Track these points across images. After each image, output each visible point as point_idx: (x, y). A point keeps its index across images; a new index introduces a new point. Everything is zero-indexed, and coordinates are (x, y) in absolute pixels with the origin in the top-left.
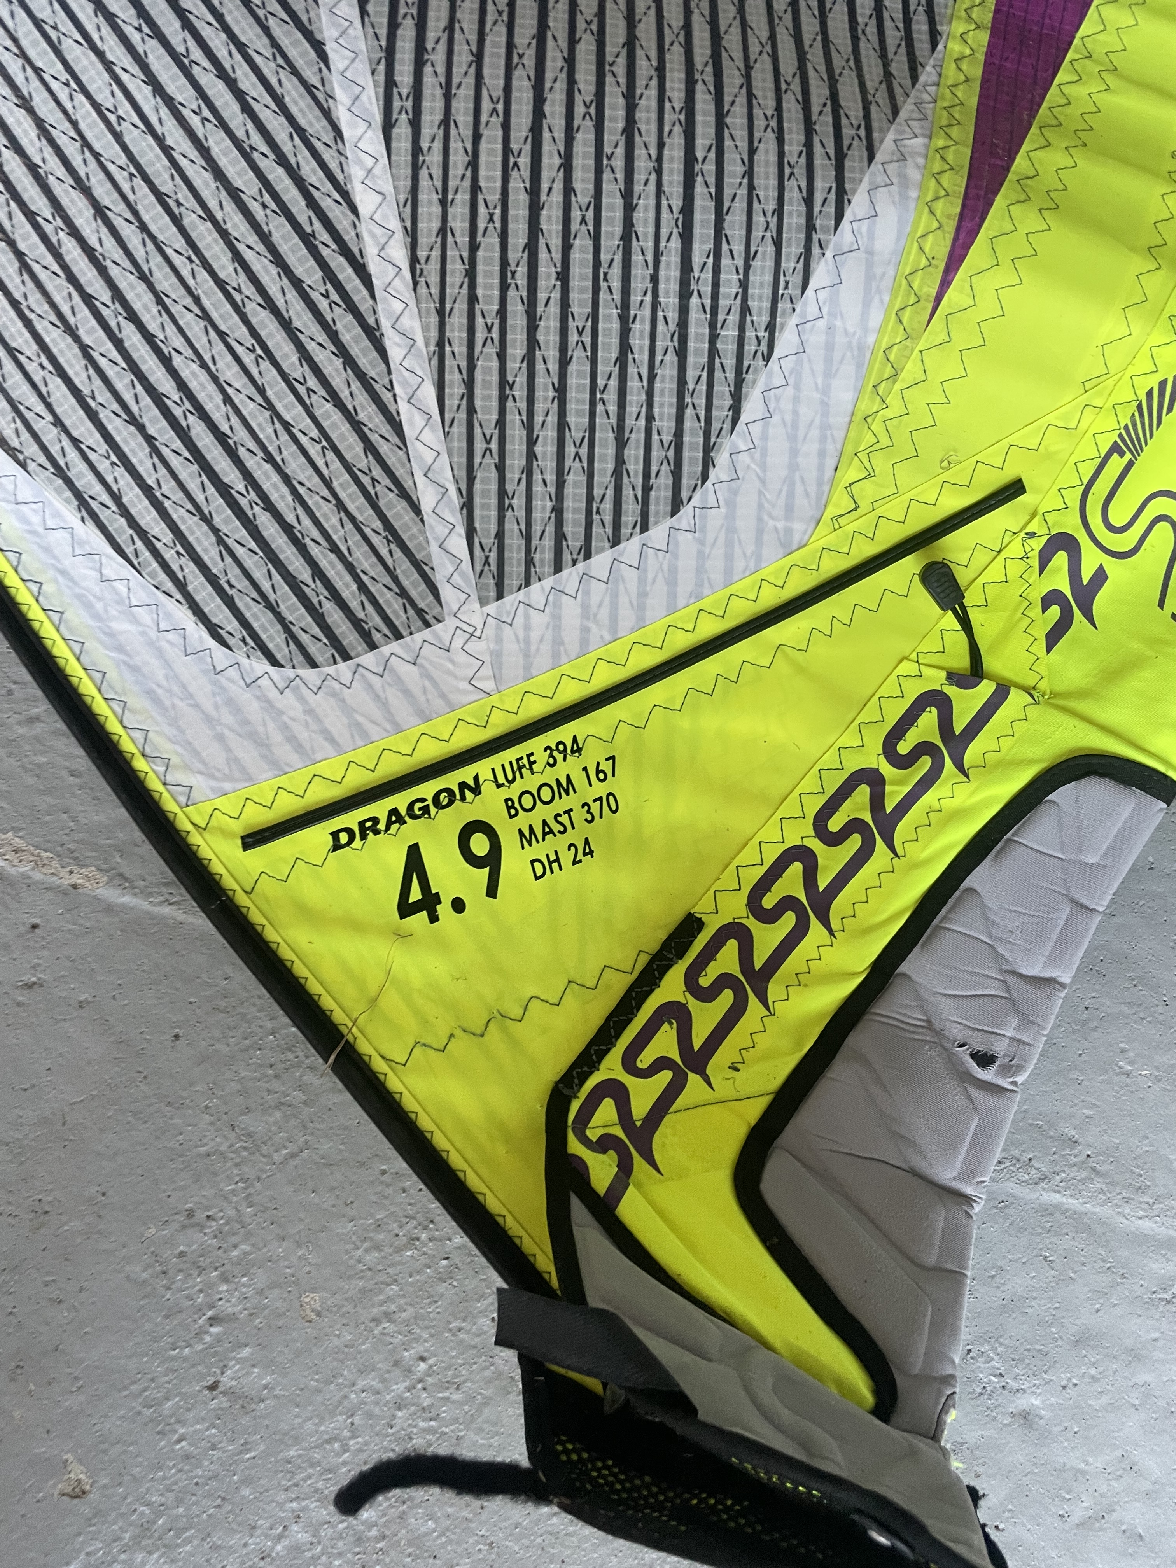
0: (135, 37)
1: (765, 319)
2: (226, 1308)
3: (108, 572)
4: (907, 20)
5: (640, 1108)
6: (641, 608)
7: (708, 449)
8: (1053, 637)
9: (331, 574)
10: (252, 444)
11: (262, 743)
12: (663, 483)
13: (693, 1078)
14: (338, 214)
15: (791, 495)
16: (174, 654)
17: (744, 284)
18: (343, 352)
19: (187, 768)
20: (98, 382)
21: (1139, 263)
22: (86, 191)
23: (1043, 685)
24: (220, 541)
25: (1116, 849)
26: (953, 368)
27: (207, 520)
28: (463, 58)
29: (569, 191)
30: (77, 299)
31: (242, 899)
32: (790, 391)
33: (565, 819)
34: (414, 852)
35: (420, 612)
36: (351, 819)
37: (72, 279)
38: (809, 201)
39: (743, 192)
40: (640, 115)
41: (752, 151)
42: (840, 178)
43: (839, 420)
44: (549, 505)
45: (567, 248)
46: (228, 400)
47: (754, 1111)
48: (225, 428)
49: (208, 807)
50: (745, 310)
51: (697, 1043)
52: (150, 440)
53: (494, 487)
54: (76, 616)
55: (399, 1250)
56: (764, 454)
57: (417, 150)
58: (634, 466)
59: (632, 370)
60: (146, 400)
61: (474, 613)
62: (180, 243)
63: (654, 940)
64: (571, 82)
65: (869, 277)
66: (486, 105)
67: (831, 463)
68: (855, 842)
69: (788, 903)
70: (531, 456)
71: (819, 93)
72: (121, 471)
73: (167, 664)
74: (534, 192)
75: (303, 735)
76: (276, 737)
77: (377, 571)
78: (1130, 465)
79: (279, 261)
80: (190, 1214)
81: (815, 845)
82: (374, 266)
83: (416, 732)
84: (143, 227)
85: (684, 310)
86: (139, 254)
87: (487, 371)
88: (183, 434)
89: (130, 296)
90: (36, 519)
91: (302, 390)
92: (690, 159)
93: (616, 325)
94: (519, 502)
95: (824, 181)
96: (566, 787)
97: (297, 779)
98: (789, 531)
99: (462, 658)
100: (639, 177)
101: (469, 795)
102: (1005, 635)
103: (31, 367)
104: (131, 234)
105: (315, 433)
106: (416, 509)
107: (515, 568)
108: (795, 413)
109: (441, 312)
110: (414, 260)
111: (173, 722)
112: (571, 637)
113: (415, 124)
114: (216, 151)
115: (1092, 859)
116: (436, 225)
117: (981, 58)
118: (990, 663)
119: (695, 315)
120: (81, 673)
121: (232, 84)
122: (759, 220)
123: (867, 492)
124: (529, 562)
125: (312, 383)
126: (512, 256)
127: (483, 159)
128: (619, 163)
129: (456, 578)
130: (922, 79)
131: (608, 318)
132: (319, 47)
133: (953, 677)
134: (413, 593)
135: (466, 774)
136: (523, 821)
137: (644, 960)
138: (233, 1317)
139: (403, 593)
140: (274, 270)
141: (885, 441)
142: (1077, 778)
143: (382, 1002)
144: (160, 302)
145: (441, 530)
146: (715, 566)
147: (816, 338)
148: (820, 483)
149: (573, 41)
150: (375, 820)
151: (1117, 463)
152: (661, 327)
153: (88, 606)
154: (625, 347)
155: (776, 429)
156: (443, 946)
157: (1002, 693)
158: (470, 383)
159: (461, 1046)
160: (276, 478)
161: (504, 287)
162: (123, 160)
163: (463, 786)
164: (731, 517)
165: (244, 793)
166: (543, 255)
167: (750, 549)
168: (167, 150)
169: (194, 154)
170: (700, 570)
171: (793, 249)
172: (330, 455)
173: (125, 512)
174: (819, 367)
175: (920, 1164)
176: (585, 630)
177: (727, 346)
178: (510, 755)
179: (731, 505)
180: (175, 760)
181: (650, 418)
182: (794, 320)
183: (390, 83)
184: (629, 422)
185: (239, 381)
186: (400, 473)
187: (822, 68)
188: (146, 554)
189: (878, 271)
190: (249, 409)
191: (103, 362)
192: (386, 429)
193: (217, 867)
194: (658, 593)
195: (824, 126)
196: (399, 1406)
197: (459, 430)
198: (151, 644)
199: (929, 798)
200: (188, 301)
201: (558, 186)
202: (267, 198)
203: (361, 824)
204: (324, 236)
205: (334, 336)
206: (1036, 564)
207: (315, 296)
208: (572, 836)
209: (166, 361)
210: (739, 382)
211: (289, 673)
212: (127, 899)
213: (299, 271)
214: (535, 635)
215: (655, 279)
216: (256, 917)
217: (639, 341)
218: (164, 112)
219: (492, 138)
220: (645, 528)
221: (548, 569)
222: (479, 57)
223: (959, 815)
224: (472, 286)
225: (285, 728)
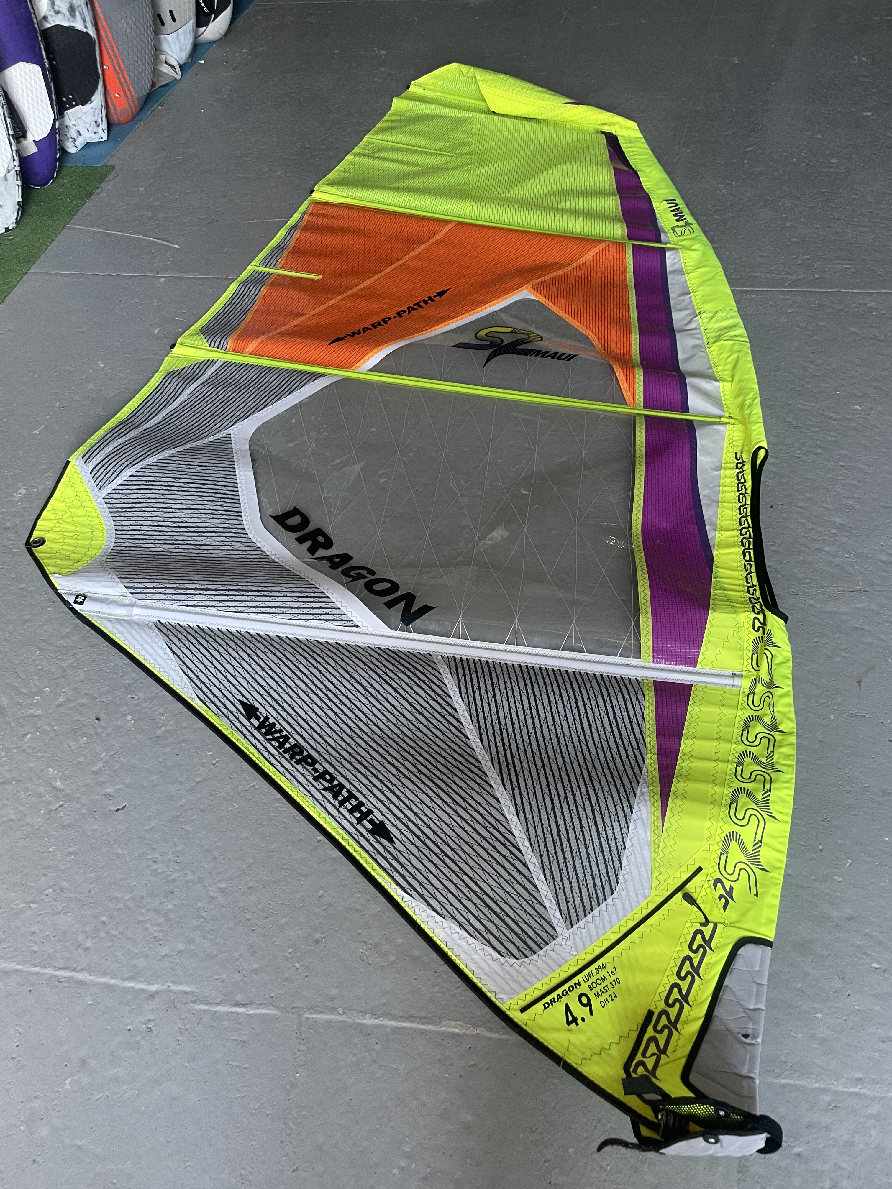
0: (453, 806)
1: (621, 840)
2: (548, 1157)
3: (470, 942)
4: (636, 757)
5: (650, 1066)
6: (610, 922)
7: (616, 875)
8: (725, 907)
9: (526, 930)
10: (500, 900)
11: (518, 982)
12: (607, 887)
13: (662, 1056)
14: (511, 838)
15: (642, 883)
16: (490, 962)
17: (613, 833)
18: (519, 871)
19: (500, 993)
20: (459, 892)
21: (710, 807)
22: (448, 845)
23: (726, 921)
24: (497, 927)
25: (762, 965)
26: (672, 842)
27: (492, 922)
28: (531, 794)
29: (565, 820)
30: (451, 872)
31: (524, 1027)
32: (633, 856)
33: (606, 988)
34: (567, 1006)
35: (552, 936)
36: (547, 999)
37: (449, 867)
38: (623, 810)
39: (607, 811)
40: (577, 798)
41: (606, 801)
42: (629, 803)
43: (648, 861)
44: (579, 899)
45: (568, 834)
46: (492, 889)
47: (683, 1062)
48: (493, 897)
49: (508, 1003)
50: (615, 839)
51: (662, 1047)
52: (475, 904)
53: (564, 897)
54: (463, 956)
55: (593, 1131)
56: (631, 873)
57: (526, 819)
58: (598, 883)
59: (591, 859)
60: (472, 894)
61: (566, 933)
62: (474, 853)
63: (641, 1020)
64: (558, 794)
65: (644, 825)
66: (540, 804)
67: (649, 872)
68: (689, 978)
69: (676, 1000)
70: (571, 887)
71: (618, 783)
72: (469, 914)
73: (489, 965)
74: (556, 822)
75: (528, 978)
76: (522, 980)
77: (538, 927)
78: (727, 857)
79: (498, 852)
80: (531, 1128)
81: (679, 982)
82: (522, 848)
83: (558, 971)
84: (464, 851)
85: (600, 842)
86: (464, 858)
87: (555, 868)
88: (483, 900)
89: (464, 869)
90: (449, 932)
91: (510, 883)
92: (592, 806)
93: (584, 849)
94: (571, 900)
95: (626, 805)
96: (604, 979)
97: (530, 991)
98: (644, 893)
99: (566, 947)
100: (581, 813)
101: (578, 986)
102: (711, 910)
103: (442, 892)
104: (461, 853)
105: (515, 893)
106: (545, 907)
107: (574, 918)
108: (636, 861)
109: (540, 856)
110: (531, 845)
111: (494, 981)
112: (594, 933)
113: (524, 812)
114: (478, 829)
115: (757, 969)
116: (534, 835)
117: (657, 762)
118: (709, 918)
119: (603, 842)
120: (468, 972)
121: (478, 812)
122: (612, 817)
123: (662, 878)
124: (578, 916)
125: (513, 880)
126: (555, 838)
127: (542, 817)
128: (575, 811)
129: (559, 924)
130: (643, 772)
131: (582, 848)
132: (497, 799)
133: (702, 924)
134: (549, 931)
135: (575, 980)
136: (594, 991)
137: (640, 1027)
138: (550, 1160)
139: (546, 932)
140: (498, 854)
141: (662, 864)
142: (744, 945)
143: (570, 1049)
144: (471, 868)
145: (553, 912)
146: (627, 906)
147: (635, 842)
148: (648, 878)
149: (556, 784)
150: (554, 999)
151: (723, 857)
152: (596, 847)
153: (466, 953)
154: (588, 854)
155: (633, 867)
156: (582, 1031)
157: (715, 925)
158: (552, 872)
159: (594, 1058)
160: (508, 907)
161: (555, 846)
162: (456, 836)
163: (575, 984)
164: (627, 892)
165: (517, 997)
166: (562, 836)
167: (635, 900)
168: (466, 831)
169: (473, 831)
170: (624, 908)
171: (623, 822)
172: (520, 898)
173: (471, 925)
174: (639, 848)
175: (736, 1071)
176: (597, 932)
177: (614, 848)
178: (586, 972)
179: (627, 889)
180: (497, 992)
181: (599, 871)
182: (628, 838)
183: (516, 804)
184: (594, 873)
185: (495, 884)
186: (539, 899)
187: (617, 776)
188: (478, 935)
189: (645, 822)
190: (498, 890)
191: (460, 887)
192: (533, 888)
193: (515, 1020)
194: (614, 917)
195: (622, 790)
196: (605, 1181)
197: (552, 884)
198: (484, 960)
199: (705, 960)
200: (478, 867)
201: (562, 819)
202: (493, 838)
203: (550, 1000)
204: (508, 843)
205: (515, 867)
206: (713, 887)
207: (509, 858)
208: (609, 993)
209: (476, 883)
210: (619, 857)
211: (521, 961)
212: (493, 1035)
213: (504, 853)
214: (584, 935)
215: (591, 836)
216: (530, 1031)
217: (591, 852)
218: (464, 822)
219: (543, 812)
220: (606, 900)
221: (583, 916)
222: (535, 793)
223: (715, 964)
224: (547, 848)
225: (523, 977)
